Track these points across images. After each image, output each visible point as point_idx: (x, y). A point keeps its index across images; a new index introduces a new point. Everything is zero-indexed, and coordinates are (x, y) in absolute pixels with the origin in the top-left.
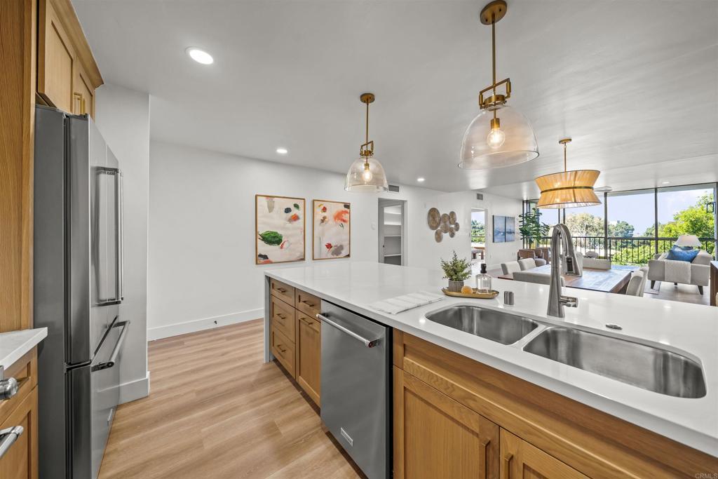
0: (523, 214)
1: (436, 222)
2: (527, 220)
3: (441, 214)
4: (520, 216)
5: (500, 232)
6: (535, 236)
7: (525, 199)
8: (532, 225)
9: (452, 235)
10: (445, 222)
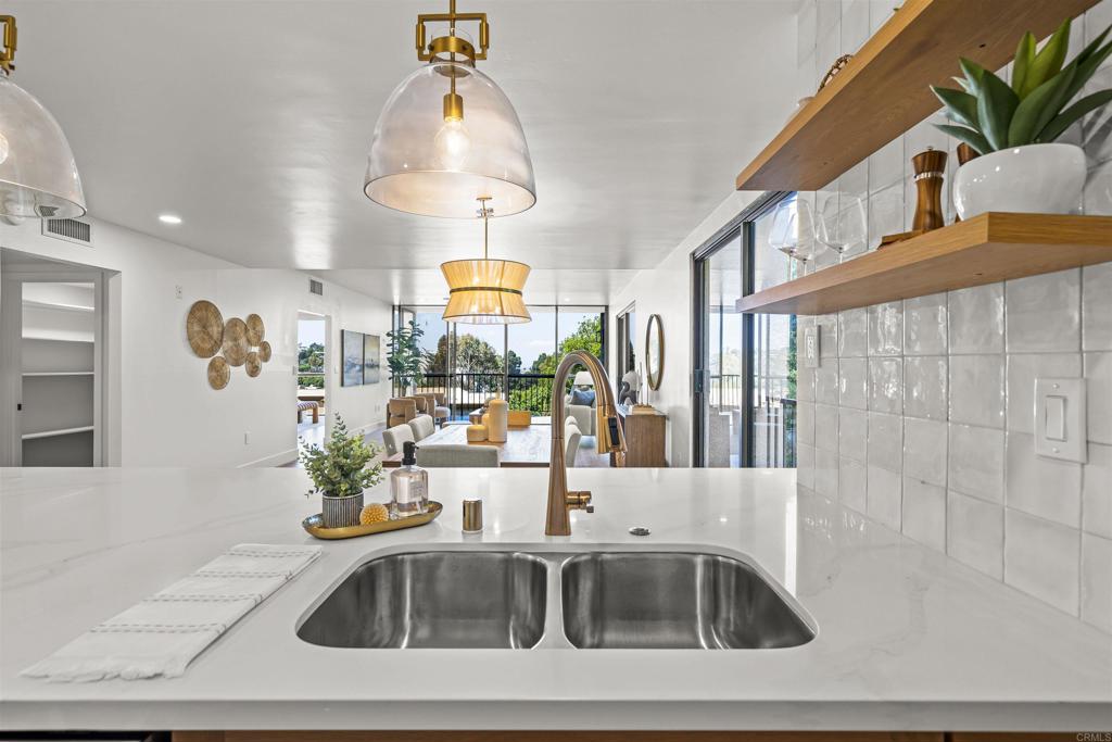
0: (393, 331)
1: (211, 337)
2: (401, 343)
3: (226, 317)
4: (388, 335)
5: (354, 365)
6: (412, 373)
7: (397, 303)
8: (408, 353)
9: (254, 371)
10: (235, 339)
